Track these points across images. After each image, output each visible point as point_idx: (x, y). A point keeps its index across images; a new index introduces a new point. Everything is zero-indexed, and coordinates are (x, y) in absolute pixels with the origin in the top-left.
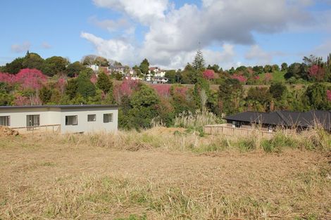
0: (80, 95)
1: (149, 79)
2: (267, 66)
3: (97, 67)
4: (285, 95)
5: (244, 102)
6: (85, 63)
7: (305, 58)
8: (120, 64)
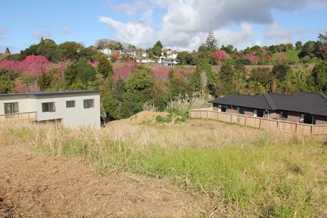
0: (79, 80)
1: (160, 62)
2: (281, 45)
3: (110, 51)
4: (288, 76)
5: (245, 84)
6: (99, 48)
7: (321, 36)
8: (134, 47)
